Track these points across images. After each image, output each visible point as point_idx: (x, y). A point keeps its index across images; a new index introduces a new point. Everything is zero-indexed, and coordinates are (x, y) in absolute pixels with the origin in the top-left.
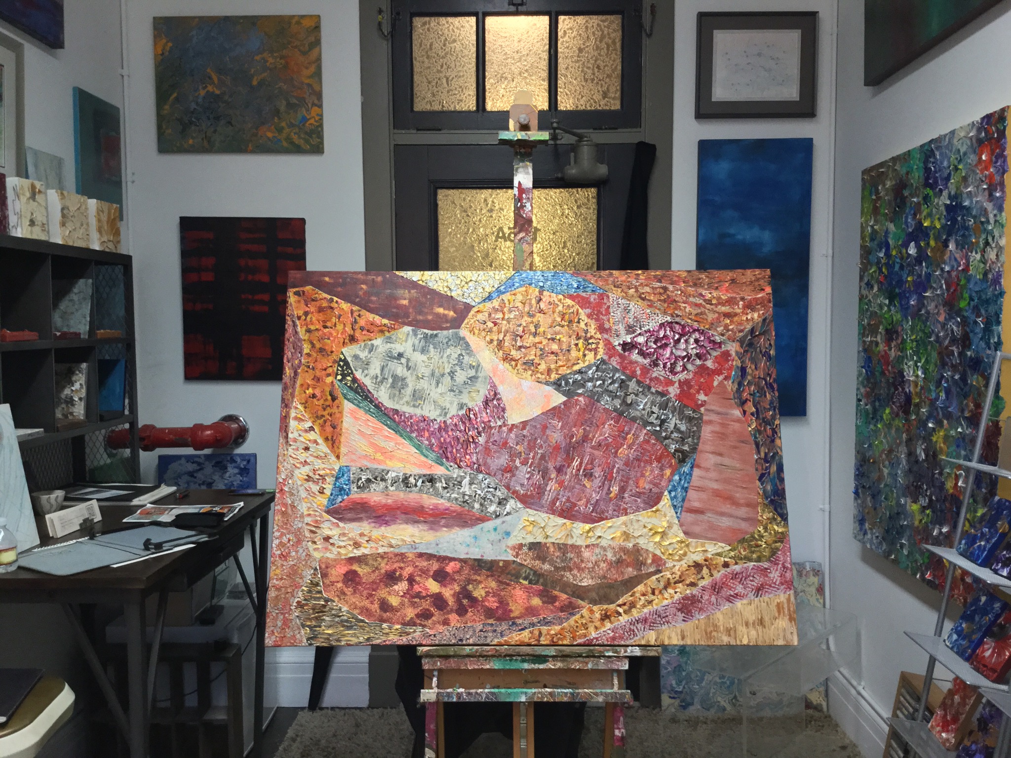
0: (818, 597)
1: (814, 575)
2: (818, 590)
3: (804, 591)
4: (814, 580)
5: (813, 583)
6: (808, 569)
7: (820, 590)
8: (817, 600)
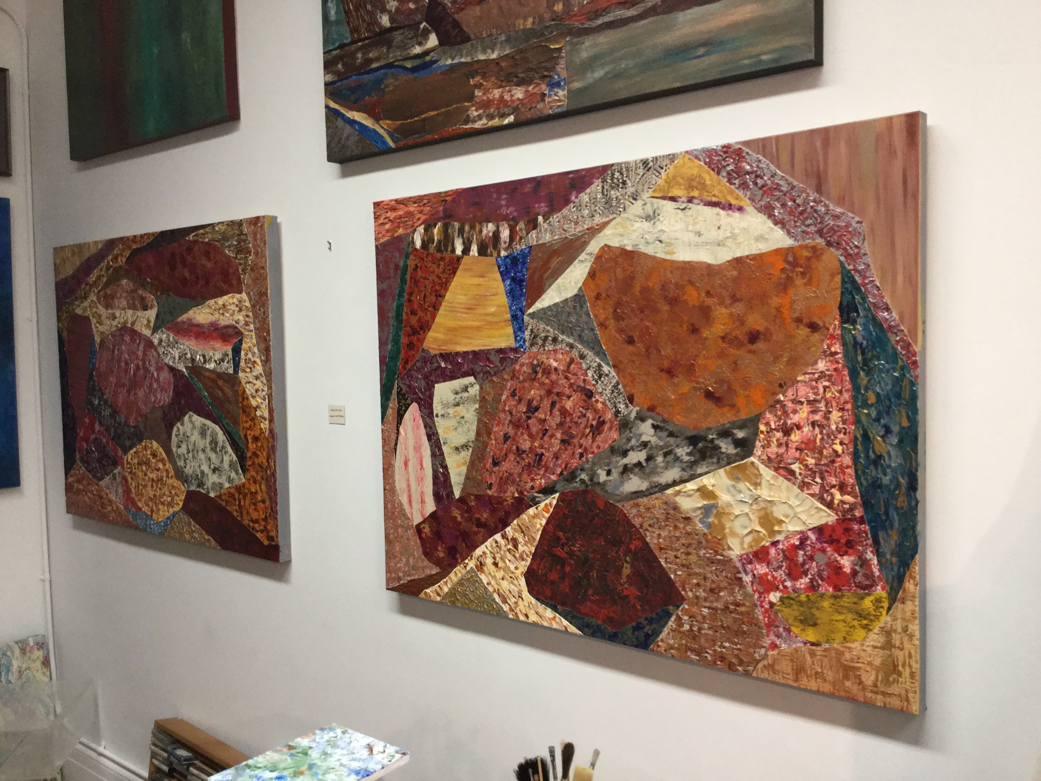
0: (45, 670)
1: (38, 649)
2: (43, 663)
3: (29, 668)
4: (39, 654)
5: (38, 658)
6: (32, 644)
7: (46, 663)
8: (44, 673)
